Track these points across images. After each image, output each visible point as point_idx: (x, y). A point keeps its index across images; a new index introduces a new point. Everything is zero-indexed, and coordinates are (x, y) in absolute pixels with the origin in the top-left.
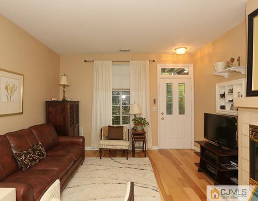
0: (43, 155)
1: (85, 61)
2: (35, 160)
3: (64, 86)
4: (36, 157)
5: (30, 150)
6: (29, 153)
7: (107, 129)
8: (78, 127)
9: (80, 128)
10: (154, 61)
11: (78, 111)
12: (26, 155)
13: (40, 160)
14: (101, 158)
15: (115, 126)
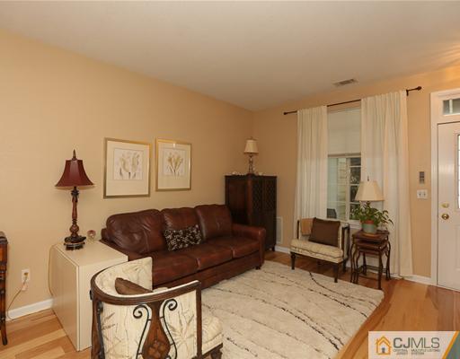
0: (196, 241)
1: (285, 114)
2: (184, 244)
3: (251, 155)
4: (186, 240)
5: (181, 231)
6: (178, 234)
7: (310, 223)
8: (275, 216)
9: (278, 218)
10: (419, 88)
11: (274, 192)
12: (174, 234)
13: (190, 245)
14: (293, 268)
15: (329, 219)
